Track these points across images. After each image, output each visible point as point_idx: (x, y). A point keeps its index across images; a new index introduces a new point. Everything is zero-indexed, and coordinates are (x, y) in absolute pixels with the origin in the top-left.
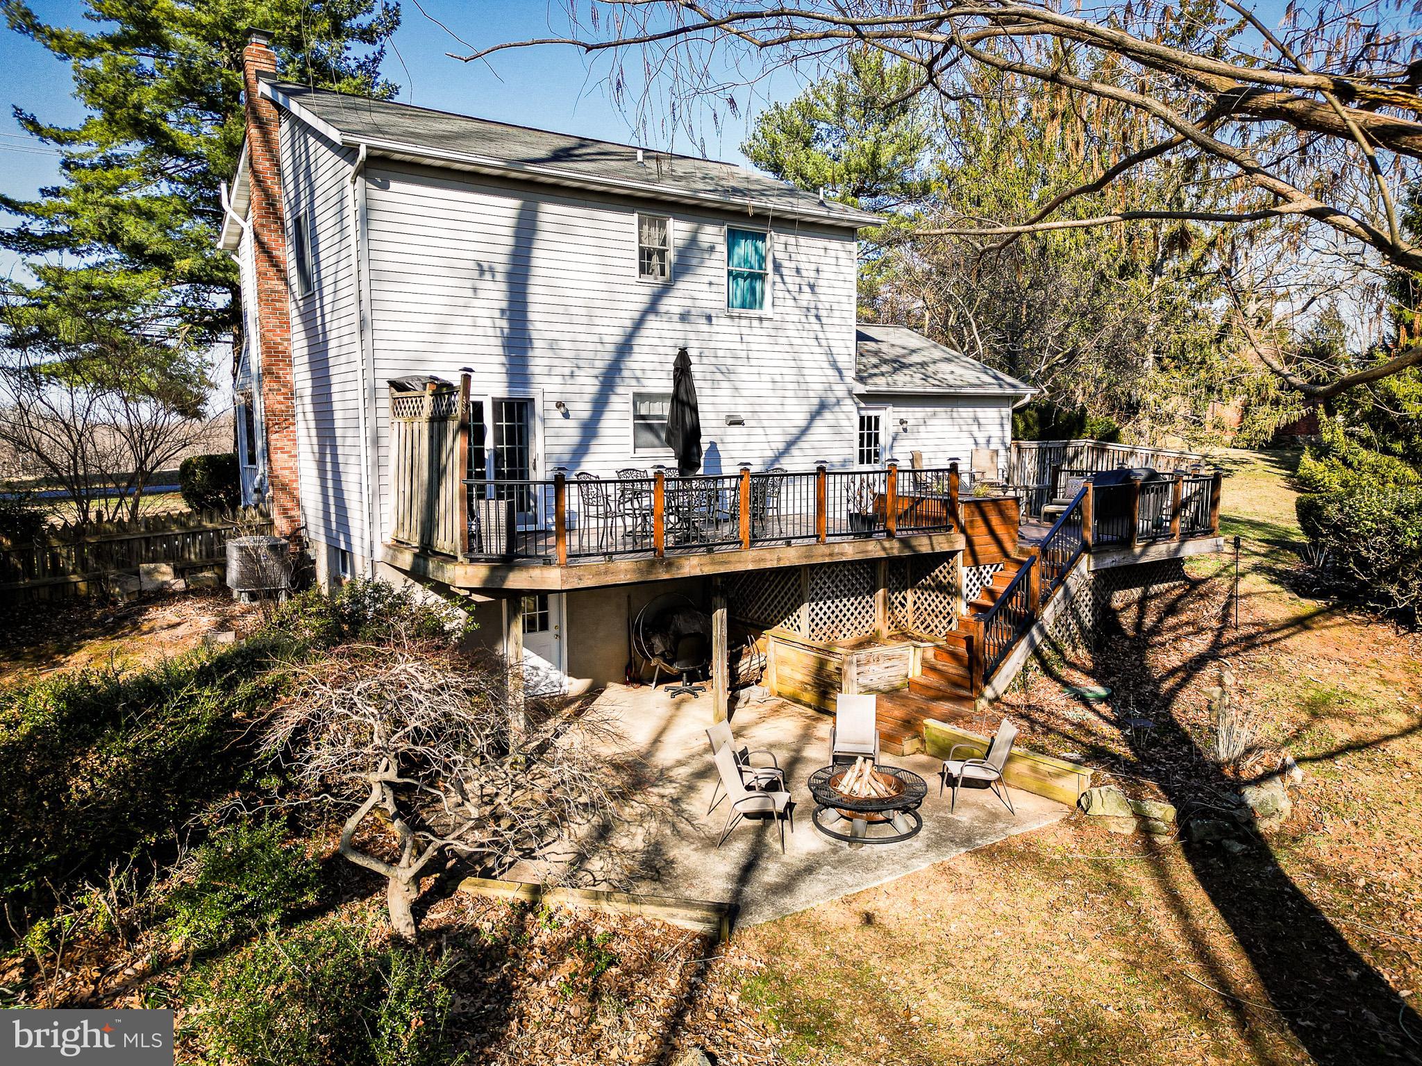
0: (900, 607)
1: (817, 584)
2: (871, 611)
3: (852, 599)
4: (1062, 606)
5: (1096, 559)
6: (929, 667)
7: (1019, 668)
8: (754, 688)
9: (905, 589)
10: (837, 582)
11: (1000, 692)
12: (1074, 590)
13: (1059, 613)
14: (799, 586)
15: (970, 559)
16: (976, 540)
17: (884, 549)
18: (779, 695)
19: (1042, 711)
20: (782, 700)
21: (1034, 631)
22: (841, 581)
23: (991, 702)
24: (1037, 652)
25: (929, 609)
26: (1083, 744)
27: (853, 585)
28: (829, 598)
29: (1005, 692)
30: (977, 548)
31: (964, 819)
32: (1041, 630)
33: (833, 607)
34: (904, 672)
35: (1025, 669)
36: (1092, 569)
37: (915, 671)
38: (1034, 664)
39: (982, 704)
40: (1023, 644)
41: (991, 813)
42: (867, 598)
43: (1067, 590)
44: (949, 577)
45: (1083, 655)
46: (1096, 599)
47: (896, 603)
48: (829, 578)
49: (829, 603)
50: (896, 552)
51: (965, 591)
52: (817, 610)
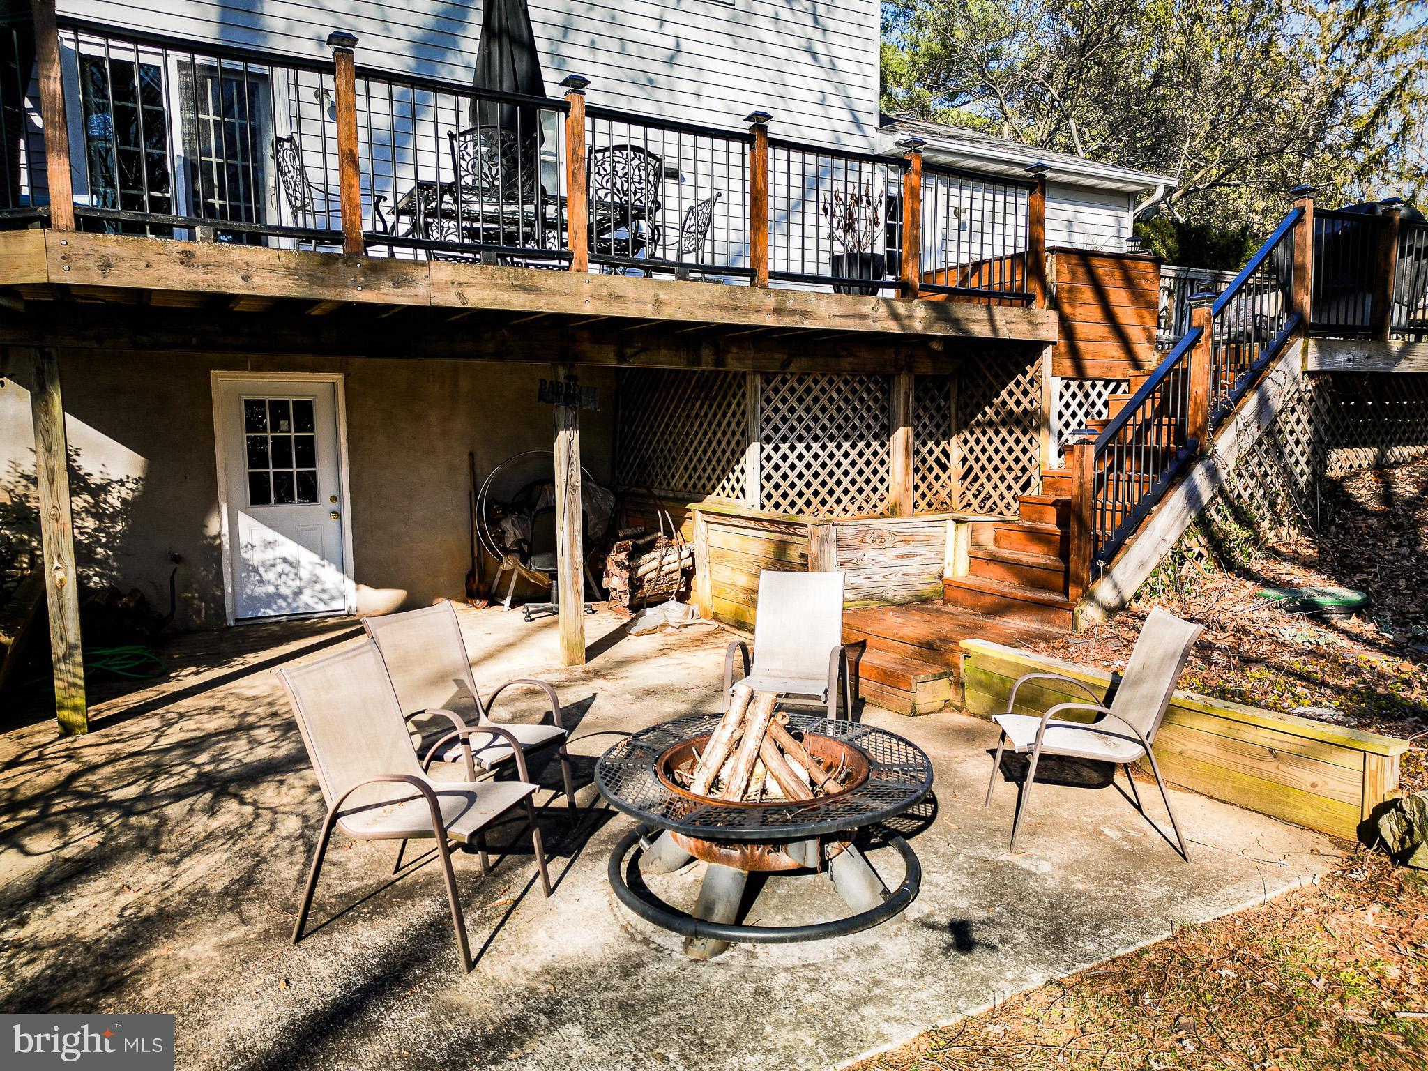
0: (937, 470)
1: (776, 410)
2: (882, 470)
3: (846, 446)
4: (1253, 433)
5: (1321, 348)
6: (982, 558)
7: (1166, 550)
8: (672, 604)
9: (947, 436)
10: (816, 410)
11: (1128, 594)
12: (1277, 404)
13: (1246, 447)
14: (744, 413)
15: (1067, 364)
16: (1081, 329)
17: (895, 316)
18: (716, 617)
19: (1223, 629)
20: (715, 624)
21: (1199, 474)
22: (823, 409)
23: (1110, 611)
24: (1203, 522)
25: (989, 468)
26: (1338, 690)
27: (847, 419)
28: (800, 439)
29: (1137, 597)
30: (1081, 345)
31: (1044, 867)
32: (1213, 474)
33: (808, 457)
34: (935, 569)
35: (1179, 557)
36: (1312, 365)
37: (957, 567)
38: (1197, 544)
39: (1090, 614)
40: (1177, 498)
41: (1117, 850)
42: (875, 445)
43: (1264, 402)
44: (1026, 403)
45: (1290, 535)
46: (1316, 431)
47: (931, 460)
48: (800, 400)
49: (800, 447)
50: (918, 327)
51: (1056, 424)
52: (776, 457)
